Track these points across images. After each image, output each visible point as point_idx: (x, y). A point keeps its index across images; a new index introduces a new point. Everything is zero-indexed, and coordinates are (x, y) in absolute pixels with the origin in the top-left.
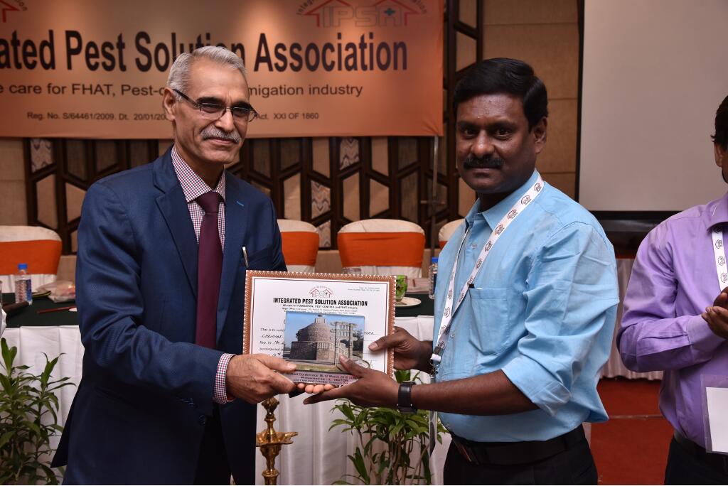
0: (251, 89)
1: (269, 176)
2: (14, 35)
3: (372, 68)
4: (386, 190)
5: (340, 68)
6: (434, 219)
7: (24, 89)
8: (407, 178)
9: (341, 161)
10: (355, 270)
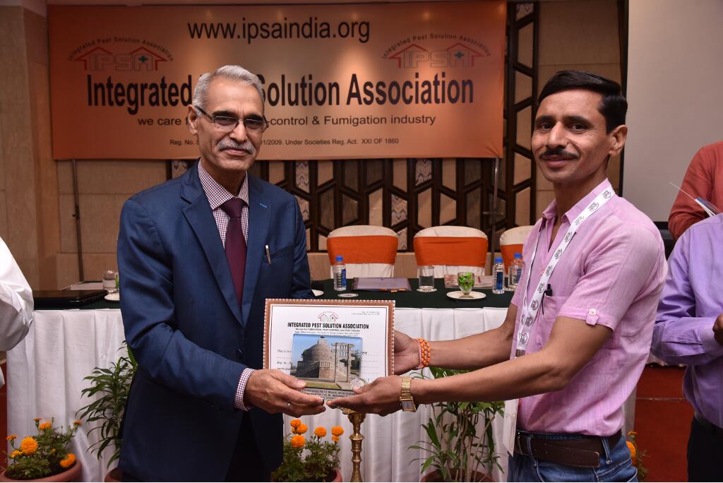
0: (344, 119)
1: (357, 190)
2: (163, 79)
3: (443, 102)
4: (454, 202)
5: (417, 102)
6: (494, 227)
7: (168, 122)
8: (472, 193)
9: (417, 178)
10: (429, 268)
